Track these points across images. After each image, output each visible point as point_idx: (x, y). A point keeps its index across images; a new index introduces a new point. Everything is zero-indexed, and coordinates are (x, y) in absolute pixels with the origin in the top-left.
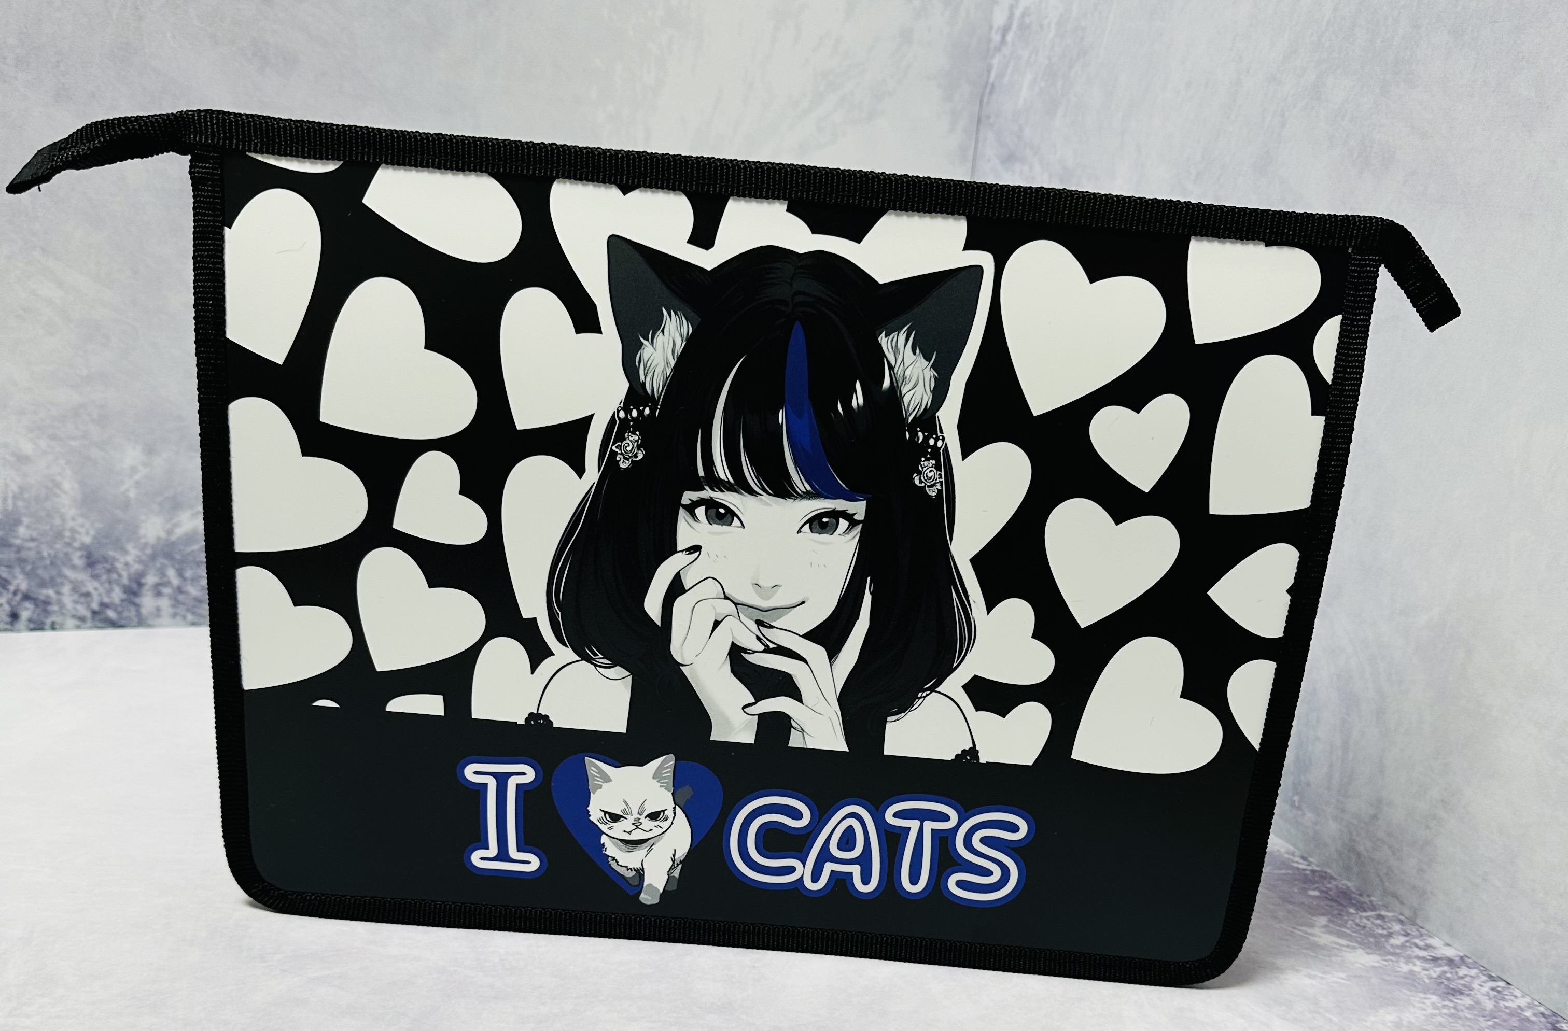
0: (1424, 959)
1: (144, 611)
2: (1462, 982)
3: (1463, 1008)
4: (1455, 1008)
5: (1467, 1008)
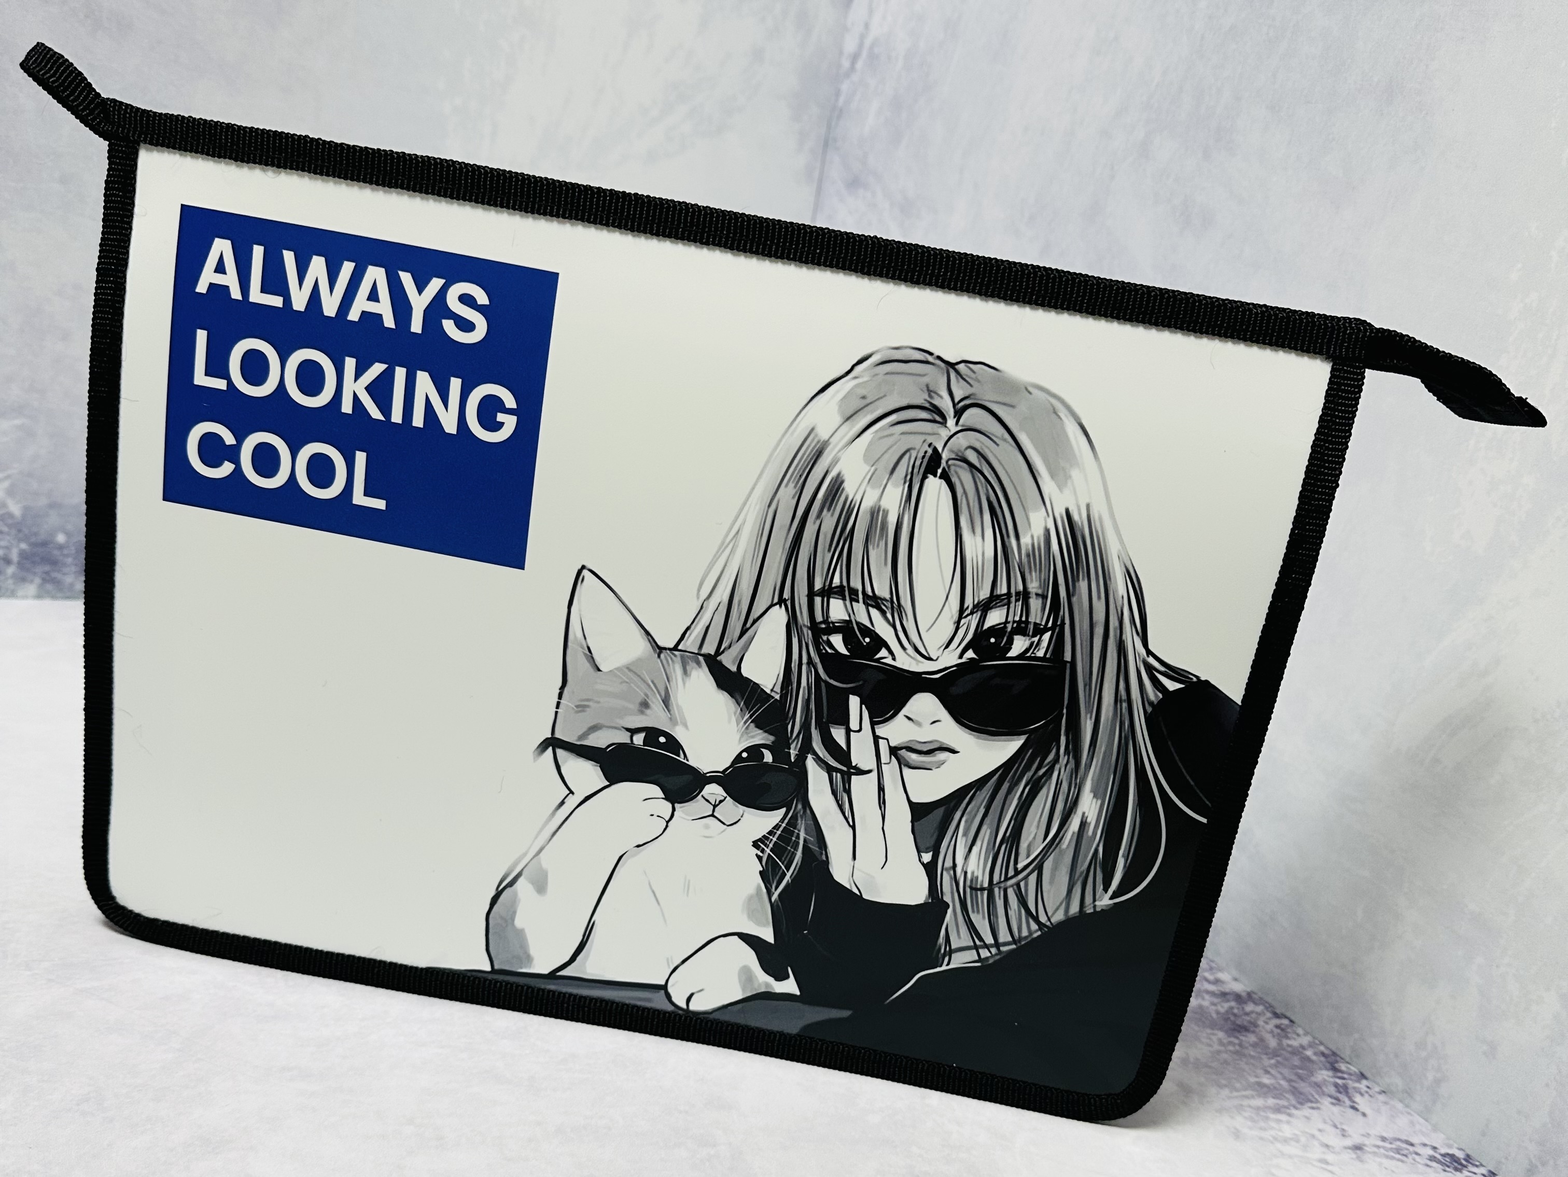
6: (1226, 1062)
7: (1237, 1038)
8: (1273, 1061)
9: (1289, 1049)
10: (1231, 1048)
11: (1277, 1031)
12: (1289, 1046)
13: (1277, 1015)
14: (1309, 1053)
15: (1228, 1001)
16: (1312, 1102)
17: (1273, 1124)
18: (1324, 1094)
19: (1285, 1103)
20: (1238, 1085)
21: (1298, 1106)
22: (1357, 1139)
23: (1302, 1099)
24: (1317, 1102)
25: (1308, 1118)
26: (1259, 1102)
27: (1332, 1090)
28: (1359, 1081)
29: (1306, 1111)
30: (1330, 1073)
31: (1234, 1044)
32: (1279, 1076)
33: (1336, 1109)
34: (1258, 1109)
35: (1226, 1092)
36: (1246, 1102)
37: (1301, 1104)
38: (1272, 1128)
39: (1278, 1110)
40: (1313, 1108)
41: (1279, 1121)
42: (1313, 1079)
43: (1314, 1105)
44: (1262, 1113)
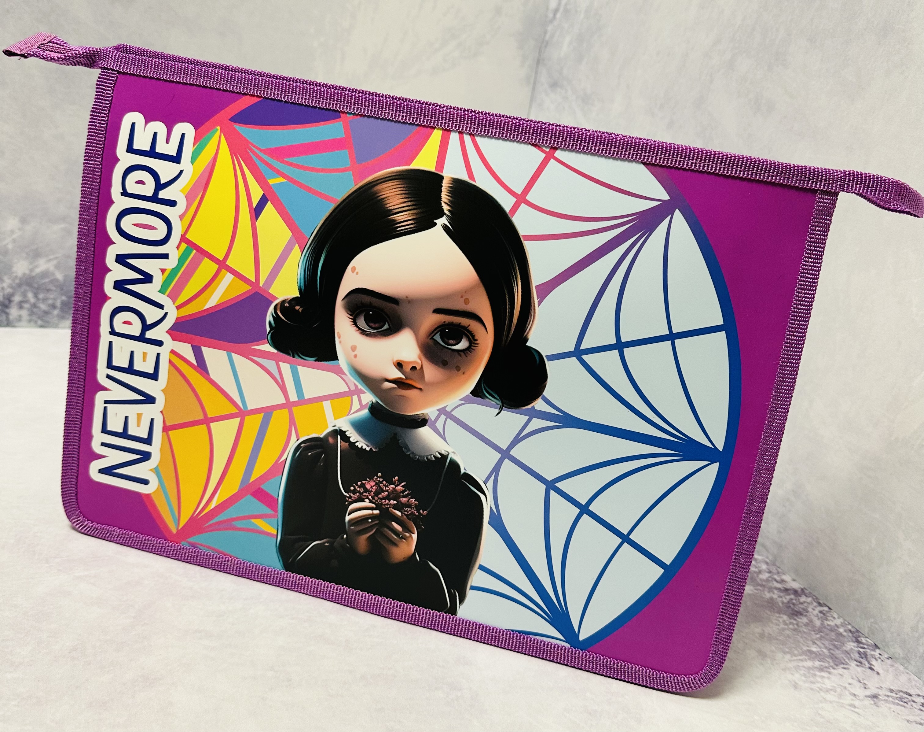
1: (11, 317)
2: (802, 606)
3: (802, 625)
4: (797, 624)
5: (804, 625)
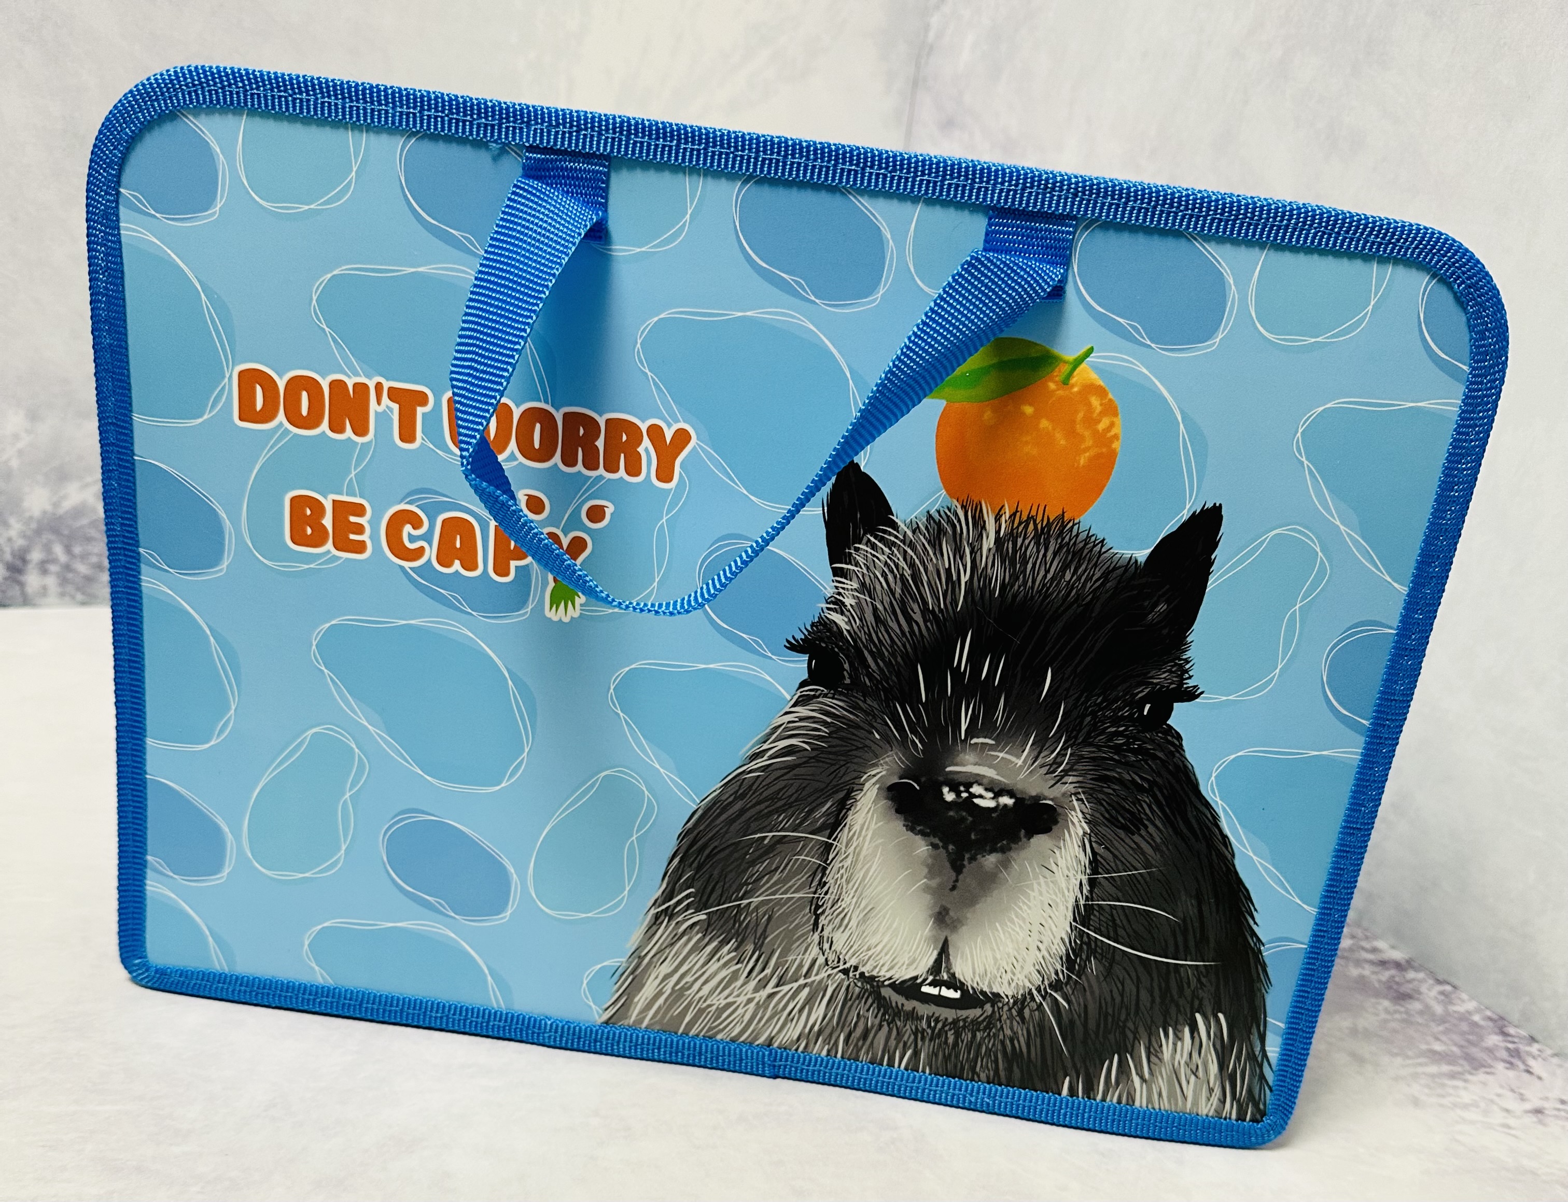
0: (1372, 962)
2: (1411, 986)
3: (1414, 1013)
4: (1406, 1013)
6: (1395, 1031)
7: (1402, 1006)
8: (1441, 1028)
9: (1456, 1015)
10: (1397, 1016)
11: (1442, 997)
12: (1455, 1012)
13: (1439, 982)
14: (1476, 1018)
15: (1387, 969)
16: (1484, 1066)
17: (1451, 1091)
18: (1496, 1059)
19: (1459, 1069)
20: (1410, 1053)
21: (1474, 1072)
22: (1537, 1103)
23: (1477, 1065)
24: (1490, 1066)
25: (1484, 1084)
26: (1433, 1069)
27: (1504, 1054)
28: (1530, 1045)
29: (1481, 1076)
30: (1500, 1038)
31: (1400, 1013)
32: (1448, 1042)
33: (1511, 1074)
34: (1433, 1076)
35: (1399, 1060)
36: (1420, 1070)
37: (1476, 1069)
38: (1451, 1095)
39: (1453, 1076)
40: (1488, 1073)
41: (1455, 1088)
42: (1484, 1044)
43: (1488, 1070)
44: (1437, 1080)
